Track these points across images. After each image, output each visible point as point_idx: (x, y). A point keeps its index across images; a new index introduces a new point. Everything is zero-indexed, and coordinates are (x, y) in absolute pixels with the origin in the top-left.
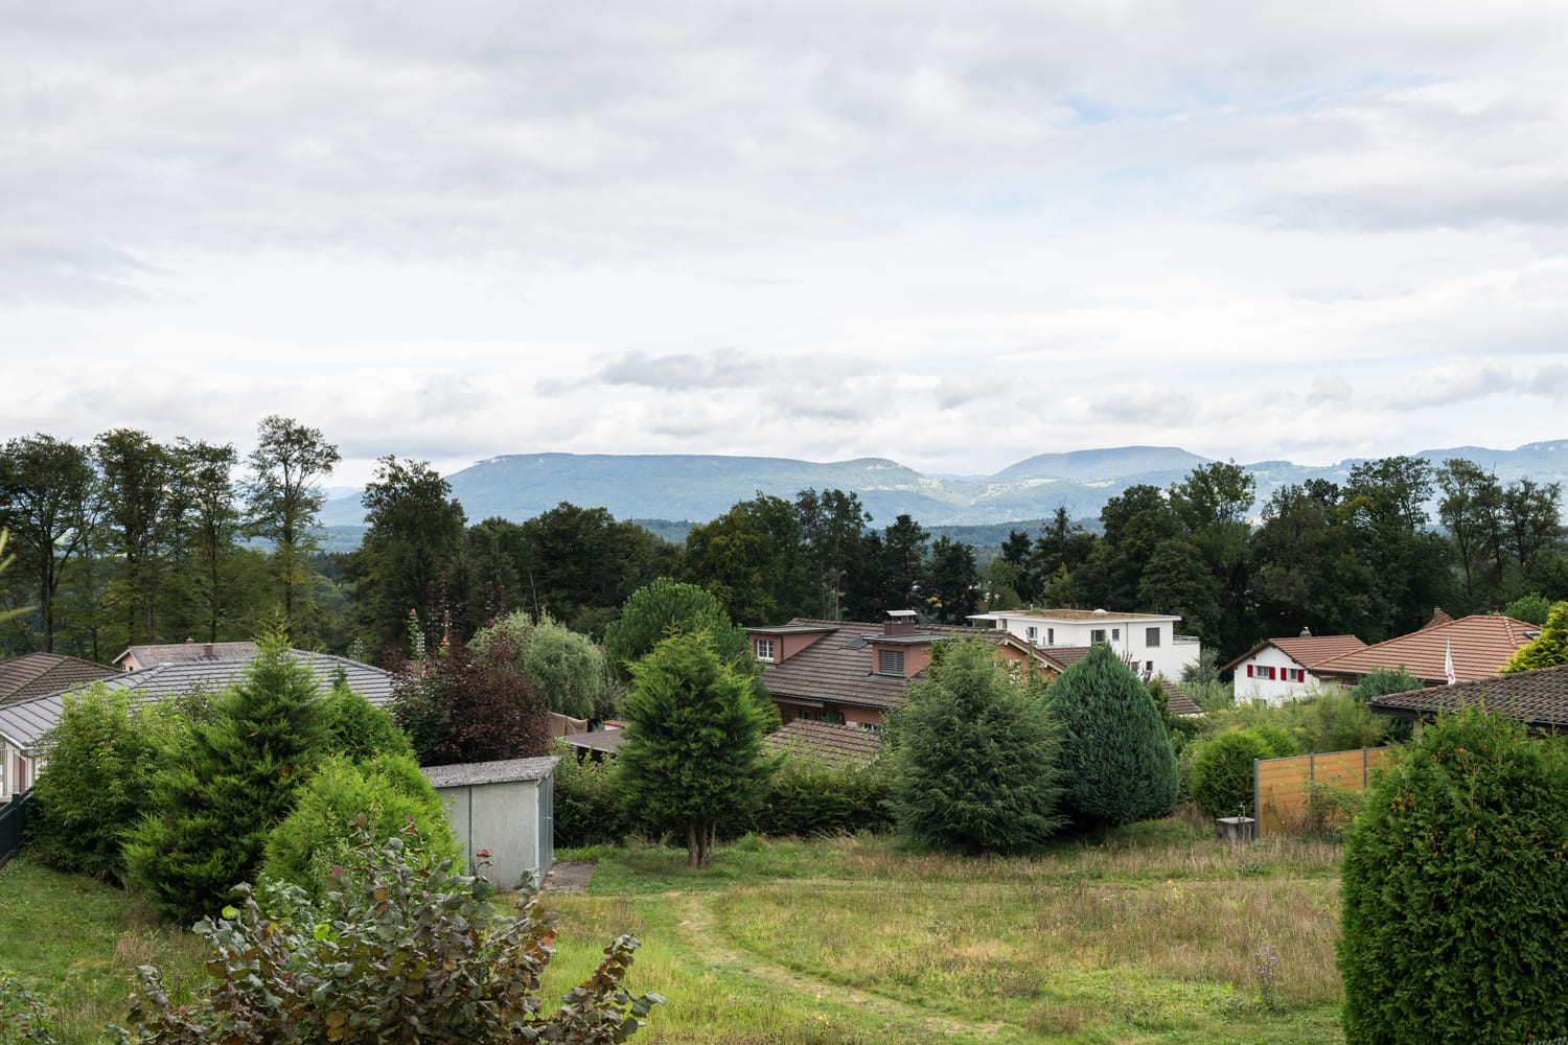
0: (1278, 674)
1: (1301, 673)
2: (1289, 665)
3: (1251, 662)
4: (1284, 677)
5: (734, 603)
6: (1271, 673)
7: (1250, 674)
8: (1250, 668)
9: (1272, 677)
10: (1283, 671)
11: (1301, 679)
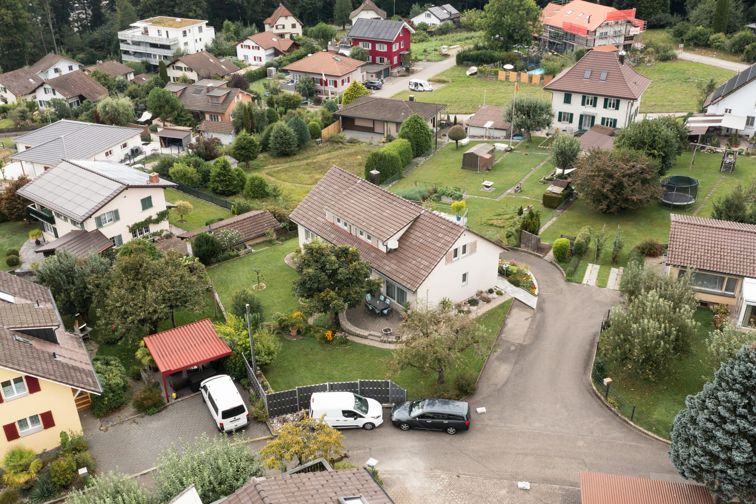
0: (251, 47)
1: (259, 47)
2: (255, 45)
3: (242, 44)
4: (253, 49)
5: (14, 18)
6: (249, 47)
7: (242, 47)
8: (242, 45)
9: (249, 48)
10: (253, 47)
11: (259, 49)
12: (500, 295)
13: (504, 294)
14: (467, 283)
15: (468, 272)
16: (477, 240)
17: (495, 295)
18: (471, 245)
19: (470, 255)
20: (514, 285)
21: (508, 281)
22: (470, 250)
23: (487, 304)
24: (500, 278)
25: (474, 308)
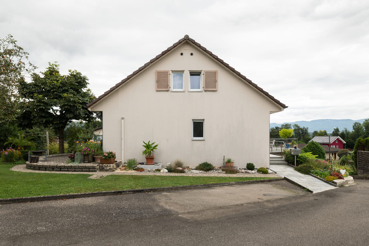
12: (261, 172)
13: (270, 173)
14: (204, 139)
15: (204, 120)
16: (217, 71)
17: (253, 171)
18: (205, 74)
19: (205, 91)
20: (301, 173)
21: (294, 169)
22: (205, 82)
23: (224, 173)
24: (284, 166)
25: (198, 171)
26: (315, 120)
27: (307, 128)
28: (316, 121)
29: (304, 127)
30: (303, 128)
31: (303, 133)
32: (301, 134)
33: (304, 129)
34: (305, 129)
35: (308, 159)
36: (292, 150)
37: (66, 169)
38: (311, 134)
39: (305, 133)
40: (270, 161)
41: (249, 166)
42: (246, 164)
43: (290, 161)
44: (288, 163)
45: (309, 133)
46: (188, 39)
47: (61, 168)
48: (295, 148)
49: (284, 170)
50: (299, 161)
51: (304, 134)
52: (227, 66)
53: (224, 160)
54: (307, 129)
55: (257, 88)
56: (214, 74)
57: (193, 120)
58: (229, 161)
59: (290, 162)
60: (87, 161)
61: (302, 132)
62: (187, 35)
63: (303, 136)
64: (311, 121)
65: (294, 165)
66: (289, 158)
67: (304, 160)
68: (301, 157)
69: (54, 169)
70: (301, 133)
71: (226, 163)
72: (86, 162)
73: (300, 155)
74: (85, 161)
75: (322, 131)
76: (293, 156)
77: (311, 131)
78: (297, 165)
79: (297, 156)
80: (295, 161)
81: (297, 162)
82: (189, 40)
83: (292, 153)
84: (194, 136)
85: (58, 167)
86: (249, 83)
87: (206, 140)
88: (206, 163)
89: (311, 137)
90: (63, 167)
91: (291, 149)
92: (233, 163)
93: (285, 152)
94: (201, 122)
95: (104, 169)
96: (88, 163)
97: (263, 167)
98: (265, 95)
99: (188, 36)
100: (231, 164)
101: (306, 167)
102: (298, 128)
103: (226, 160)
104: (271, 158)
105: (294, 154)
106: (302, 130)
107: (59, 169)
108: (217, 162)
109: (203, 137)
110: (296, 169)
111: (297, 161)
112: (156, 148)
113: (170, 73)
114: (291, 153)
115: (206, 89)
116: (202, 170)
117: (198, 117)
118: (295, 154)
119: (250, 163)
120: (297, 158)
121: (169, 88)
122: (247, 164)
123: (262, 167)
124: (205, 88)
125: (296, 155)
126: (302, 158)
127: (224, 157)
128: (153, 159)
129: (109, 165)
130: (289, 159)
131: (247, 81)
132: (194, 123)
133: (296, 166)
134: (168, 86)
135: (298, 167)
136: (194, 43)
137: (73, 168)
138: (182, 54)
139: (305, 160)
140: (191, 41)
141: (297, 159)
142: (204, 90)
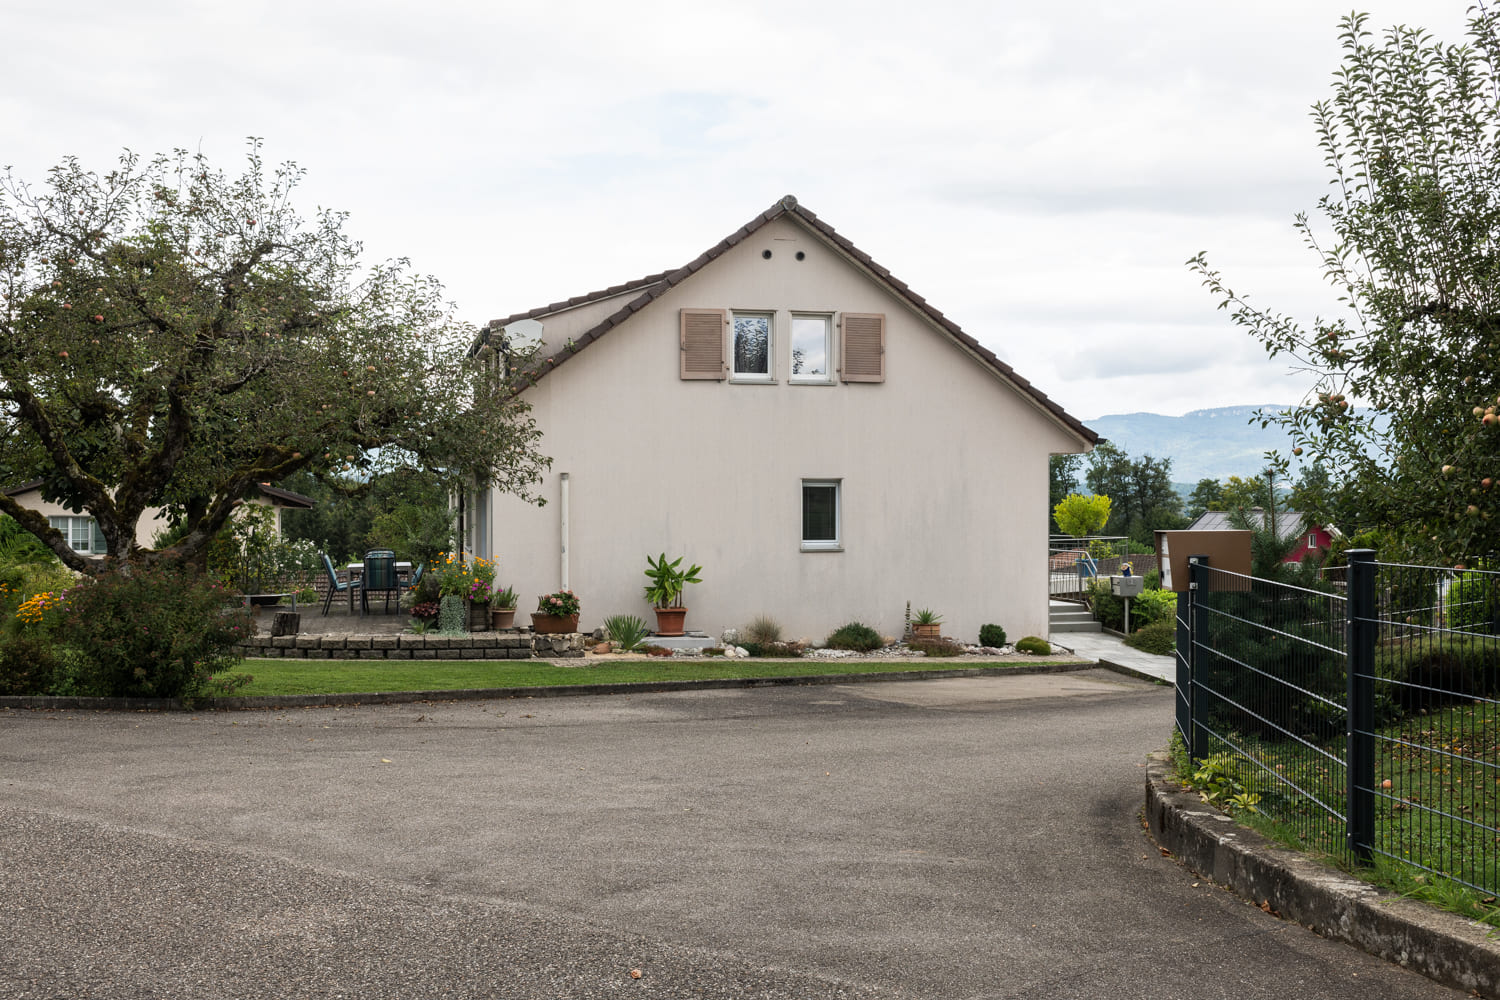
12: (1030, 651)
13: (1056, 654)
14: (839, 546)
15: (839, 481)
16: (884, 315)
17: (1004, 650)
18: (844, 327)
19: (846, 383)
20: (1143, 651)
21: (1123, 642)
22: (844, 354)
23: (921, 656)
24: (1092, 635)
25: (838, 653)
26: (1210, 411)
27: (1166, 463)
28: (1213, 415)
29: (1149, 460)
30: (1144, 462)
31: (1141, 493)
32: (1131, 497)
33: (1146, 466)
34: (1151, 468)
35: (1164, 609)
36: (1115, 582)
37: (432, 652)
38: (1185, 497)
39: (1156, 491)
40: (1052, 619)
41: (990, 635)
42: (979, 629)
43: (1110, 618)
44: (1104, 624)
45: (1174, 494)
46: (794, 210)
47: (412, 650)
48: (1126, 573)
49: (1094, 645)
50: (1139, 616)
51: (1148, 501)
52: (920, 303)
53: (908, 615)
54: (1166, 467)
55: (1011, 379)
56: (876, 325)
57: (804, 481)
58: (926, 620)
59: (1110, 621)
60: (482, 627)
61: (1138, 483)
62: (790, 196)
63: (1145, 507)
64: (1193, 417)
65: (1123, 632)
66: (1106, 606)
67: (1152, 614)
68: (1144, 602)
69: (389, 652)
70: (1133, 489)
71: (916, 625)
72: (477, 627)
73: (1139, 595)
74: (476, 624)
75: (1243, 481)
76: (1120, 601)
77: (1183, 478)
78: (1133, 627)
79: (1132, 600)
80: (1124, 617)
81: (1130, 623)
82: (798, 213)
83: (1118, 592)
84: (805, 537)
85: (402, 646)
86: (988, 361)
87: (846, 550)
88: (857, 625)
89: (1184, 513)
90: (421, 646)
91: (1112, 578)
92: (937, 625)
93: (1093, 589)
94: (828, 488)
95: (550, 649)
96: (485, 631)
97: (1034, 636)
98: (1038, 400)
99: (794, 199)
100: (934, 628)
101: (1159, 632)
102: (1116, 461)
103: (915, 617)
104: (1052, 609)
105: (1123, 595)
106: (1139, 473)
107: (408, 652)
108: (887, 623)
109: (834, 539)
110: (1129, 643)
111: (1131, 615)
112: (695, 577)
113: (728, 319)
114: (1113, 591)
115: (848, 378)
116: (852, 649)
117: (822, 472)
118: (1127, 593)
119: (991, 626)
120: (1130, 608)
121: (724, 369)
122: (983, 627)
123: (1029, 635)
124: (843, 371)
125: (1129, 598)
126: (1146, 605)
127: (908, 606)
128: (680, 614)
129: (567, 636)
130: (1107, 610)
131: (982, 355)
132: (805, 489)
133: (1130, 631)
134: (723, 362)
135: (1137, 634)
136: (812, 224)
137: (452, 649)
138: (767, 255)
139: (1155, 611)
140: (803, 218)
141: (1133, 612)
142: (841, 378)
